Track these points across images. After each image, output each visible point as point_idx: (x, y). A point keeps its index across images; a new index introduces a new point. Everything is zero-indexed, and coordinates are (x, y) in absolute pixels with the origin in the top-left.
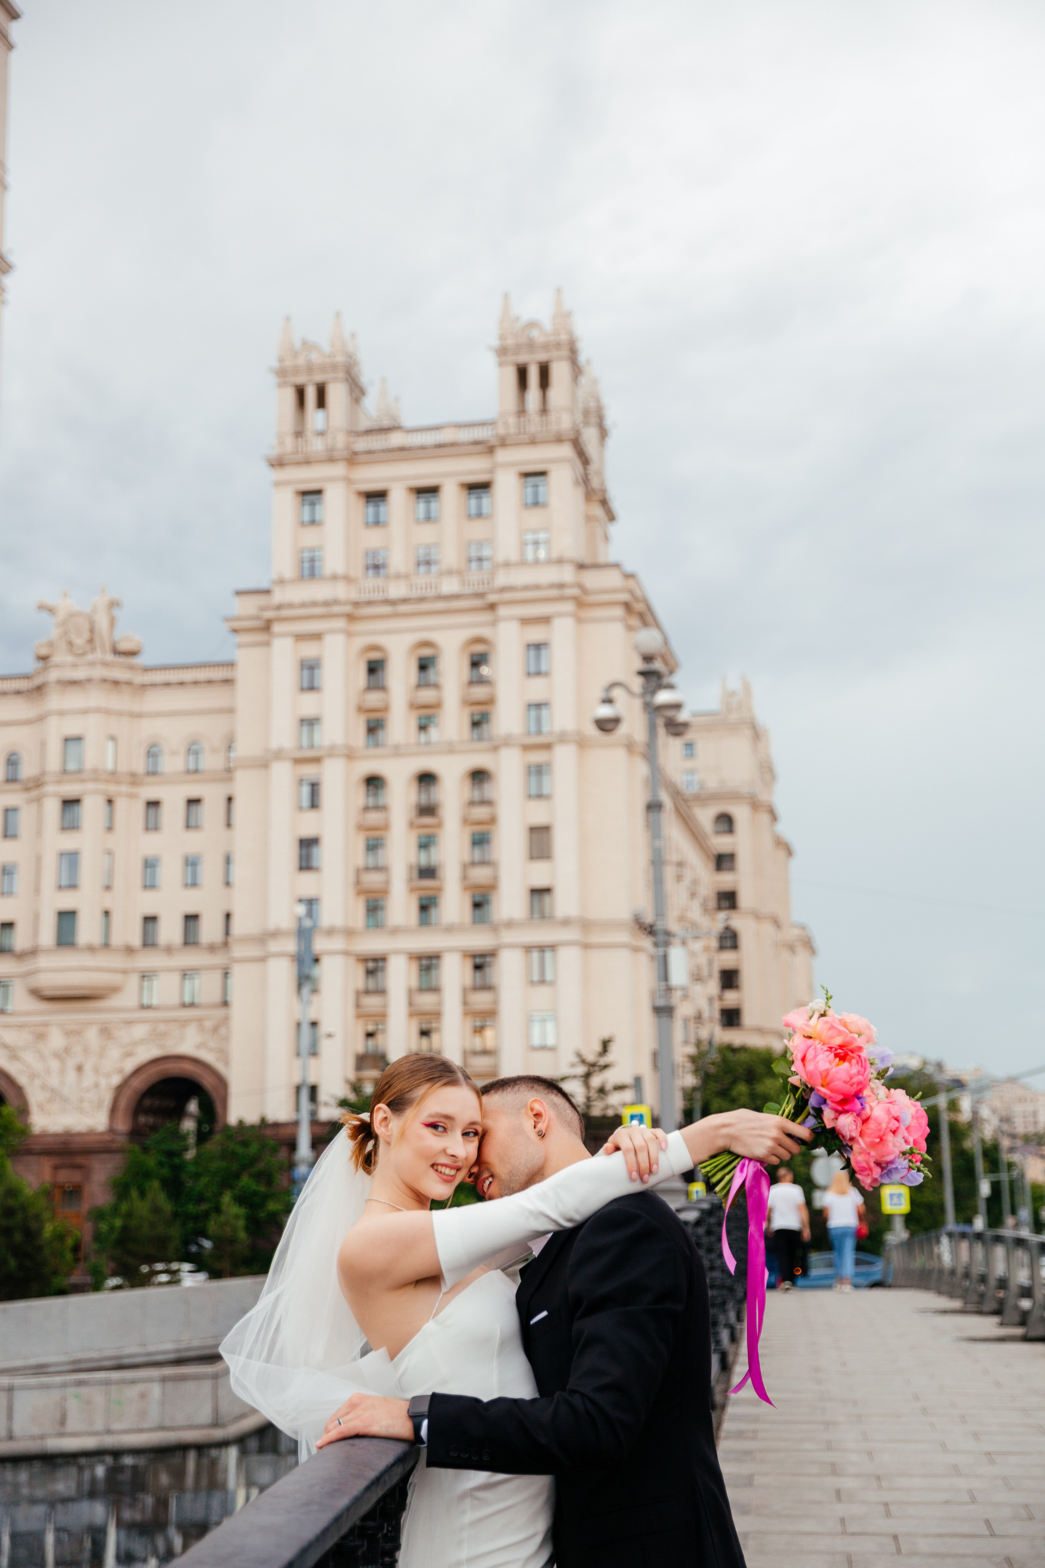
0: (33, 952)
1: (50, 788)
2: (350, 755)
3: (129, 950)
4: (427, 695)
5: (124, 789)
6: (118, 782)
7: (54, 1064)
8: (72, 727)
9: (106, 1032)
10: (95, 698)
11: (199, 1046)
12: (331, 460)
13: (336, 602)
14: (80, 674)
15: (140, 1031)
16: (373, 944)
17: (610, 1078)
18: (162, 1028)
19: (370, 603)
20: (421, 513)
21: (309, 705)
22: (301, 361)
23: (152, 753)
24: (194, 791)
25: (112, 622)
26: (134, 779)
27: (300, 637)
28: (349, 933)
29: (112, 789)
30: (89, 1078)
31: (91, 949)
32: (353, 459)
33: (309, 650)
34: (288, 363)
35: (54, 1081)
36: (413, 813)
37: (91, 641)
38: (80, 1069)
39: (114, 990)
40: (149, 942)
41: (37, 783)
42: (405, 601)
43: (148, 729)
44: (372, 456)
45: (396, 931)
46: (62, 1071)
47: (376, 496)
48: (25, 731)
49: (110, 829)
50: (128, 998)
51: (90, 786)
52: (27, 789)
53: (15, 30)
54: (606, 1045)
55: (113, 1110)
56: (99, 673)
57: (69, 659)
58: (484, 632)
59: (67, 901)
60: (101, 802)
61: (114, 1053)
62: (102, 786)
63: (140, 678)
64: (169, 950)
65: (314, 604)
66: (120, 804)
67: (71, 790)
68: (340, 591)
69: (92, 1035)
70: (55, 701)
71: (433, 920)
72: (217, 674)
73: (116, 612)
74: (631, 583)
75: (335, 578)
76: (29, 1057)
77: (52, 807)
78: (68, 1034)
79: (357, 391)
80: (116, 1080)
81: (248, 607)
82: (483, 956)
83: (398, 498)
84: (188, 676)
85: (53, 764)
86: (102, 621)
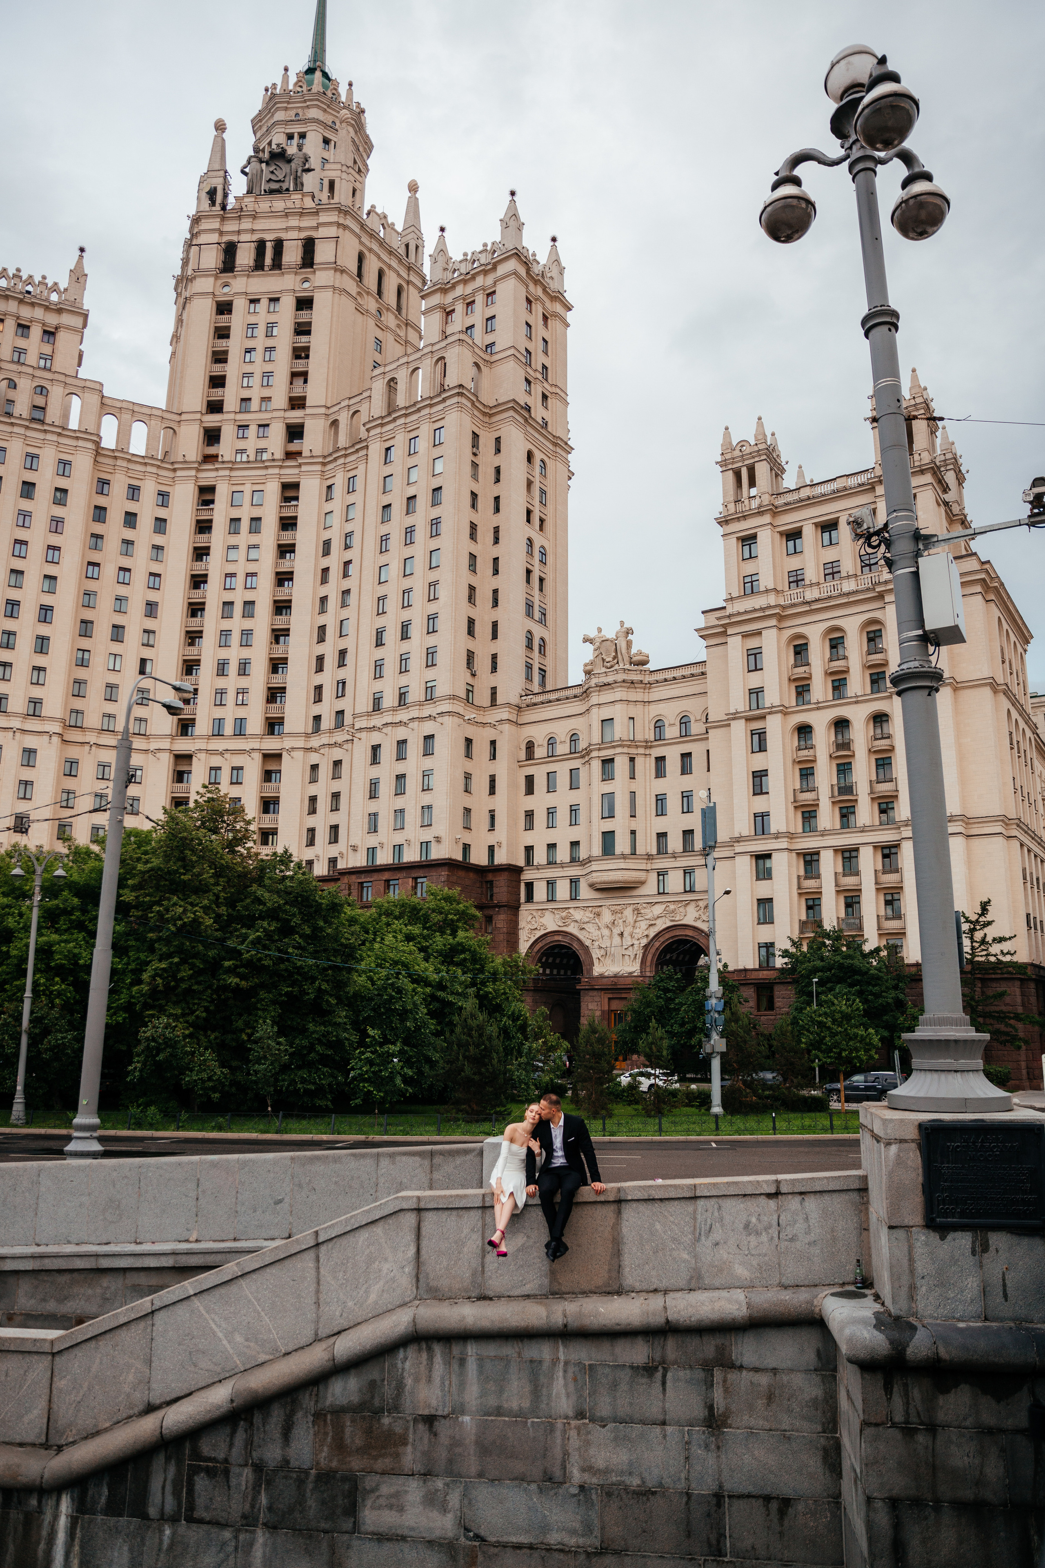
0: (589, 860)
1: (594, 754)
2: (785, 712)
3: (649, 857)
4: (838, 665)
5: (641, 751)
6: (637, 747)
7: (606, 932)
8: (606, 713)
9: (637, 912)
10: (619, 694)
11: (697, 919)
12: (760, 513)
13: (770, 607)
14: (610, 679)
15: (658, 910)
16: (810, 843)
17: (991, 932)
18: (672, 907)
19: (793, 605)
20: (826, 542)
21: (755, 680)
22: (737, 453)
23: (659, 726)
24: (685, 748)
25: (629, 644)
26: (648, 745)
27: (746, 635)
28: (791, 836)
29: (633, 751)
30: (628, 941)
31: (624, 857)
32: (775, 511)
33: (753, 643)
34: (728, 456)
35: (605, 943)
36: (833, 749)
37: (615, 657)
38: (622, 934)
39: (643, 883)
40: (662, 850)
41: (587, 752)
42: (817, 600)
43: (655, 710)
44: (790, 508)
45: (824, 833)
46: (611, 937)
47: (794, 535)
48: (580, 719)
49: (633, 777)
50: (651, 888)
51: (619, 750)
52: (583, 757)
53: (570, 317)
54: (985, 907)
55: (643, 962)
56: (620, 677)
57: (604, 670)
58: (877, 615)
59: (608, 826)
60: (626, 759)
61: (643, 925)
62: (625, 750)
63: (647, 679)
64: (674, 856)
65: (755, 610)
66: (639, 761)
67: (607, 753)
68: (772, 599)
69: (628, 913)
70: (595, 699)
71: (852, 824)
72: (696, 670)
73: (630, 637)
74: (987, 566)
75: (767, 591)
76: (590, 927)
77: (596, 765)
78: (614, 913)
79: (777, 470)
80: (644, 941)
81: (712, 620)
82: (890, 847)
83: (809, 532)
84: (678, 673)
85: (596, 739)
86: (622, 645)
